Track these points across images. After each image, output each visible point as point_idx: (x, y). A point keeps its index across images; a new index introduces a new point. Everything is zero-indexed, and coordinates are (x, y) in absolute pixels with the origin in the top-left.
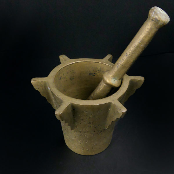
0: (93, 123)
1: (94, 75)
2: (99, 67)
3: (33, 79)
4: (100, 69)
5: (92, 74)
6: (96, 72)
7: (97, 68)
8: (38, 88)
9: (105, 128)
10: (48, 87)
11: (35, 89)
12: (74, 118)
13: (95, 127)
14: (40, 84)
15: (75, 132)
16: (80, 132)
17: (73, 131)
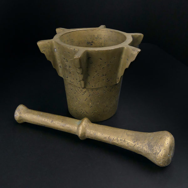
0: (106, 75)
1: (92, 43)
2: (97, 35)
3: (38, 42)
4: (98, 36)
5: (90, 43)
6: (93, 41)
7: (94, 36)
8: (45, 51)
9: (116, 83)
10: (55, 48)
11: (41, 52)
12: (88, 71)
13: (108, 80)
14: (47, 45)
15: (87, 91)
16: (92, 90)
17: (84, 90)
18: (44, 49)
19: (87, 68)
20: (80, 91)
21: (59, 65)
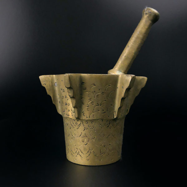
0: (101, 104)
9: (114, 117)
10: (56, 83)
11: (42, 85)
12: (82, 99)
13: (104, 112)
14: (48, 78)
15: (82, 123)
16: (87, 123)
17: (79, 122)
18: (45, 83)
19: (81, 95)
20: (75, 124)
21: (59, 100)
